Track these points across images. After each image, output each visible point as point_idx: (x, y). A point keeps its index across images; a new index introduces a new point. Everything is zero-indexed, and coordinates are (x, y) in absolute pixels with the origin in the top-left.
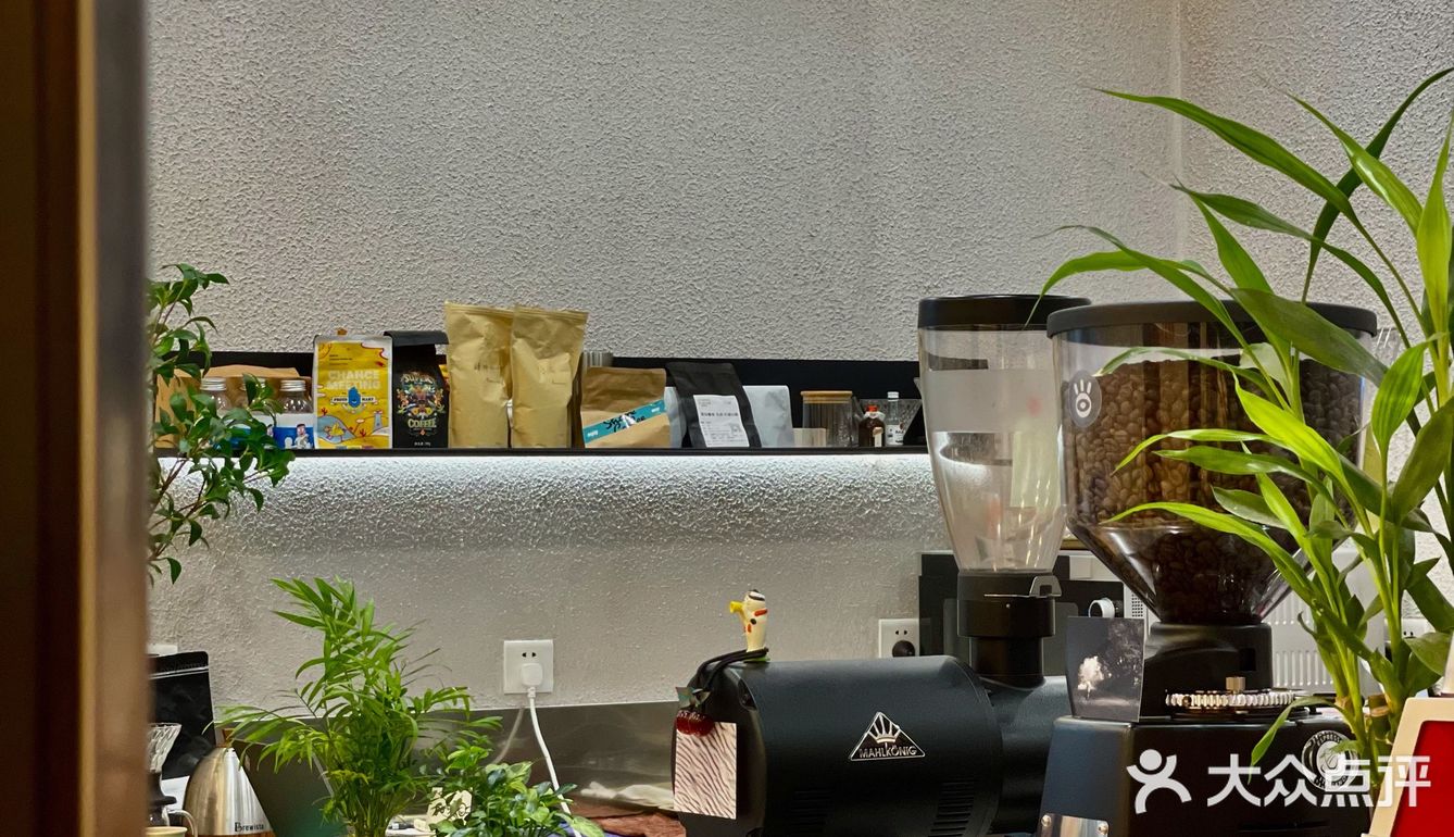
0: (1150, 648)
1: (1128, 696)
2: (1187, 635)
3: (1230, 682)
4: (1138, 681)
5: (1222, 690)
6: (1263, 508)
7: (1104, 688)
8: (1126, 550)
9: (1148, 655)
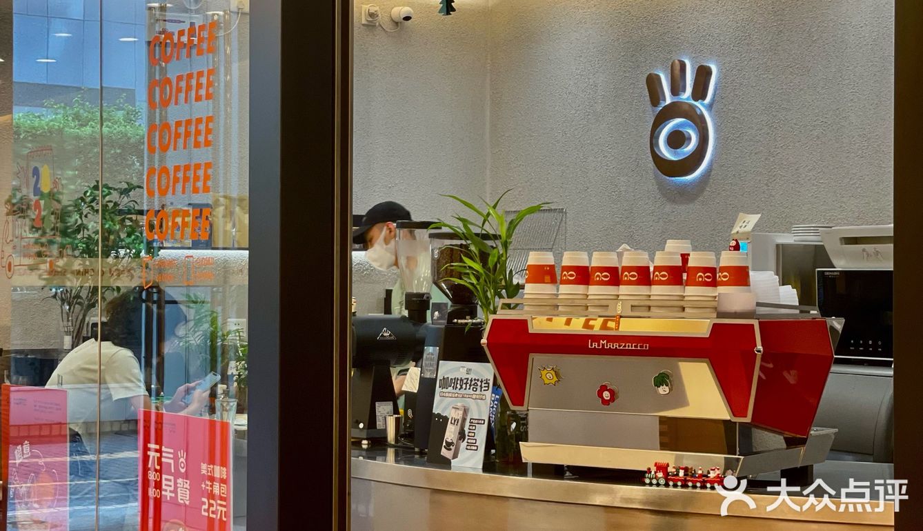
0: (449, 309)
1: (444, 320)
2: (458, 307)
3: (467, 317)
4: (446, 316)
5: (465, 319)
6: (470, 279)
7: (439, 318)
8: (445, 288)
9: (449, 311)
